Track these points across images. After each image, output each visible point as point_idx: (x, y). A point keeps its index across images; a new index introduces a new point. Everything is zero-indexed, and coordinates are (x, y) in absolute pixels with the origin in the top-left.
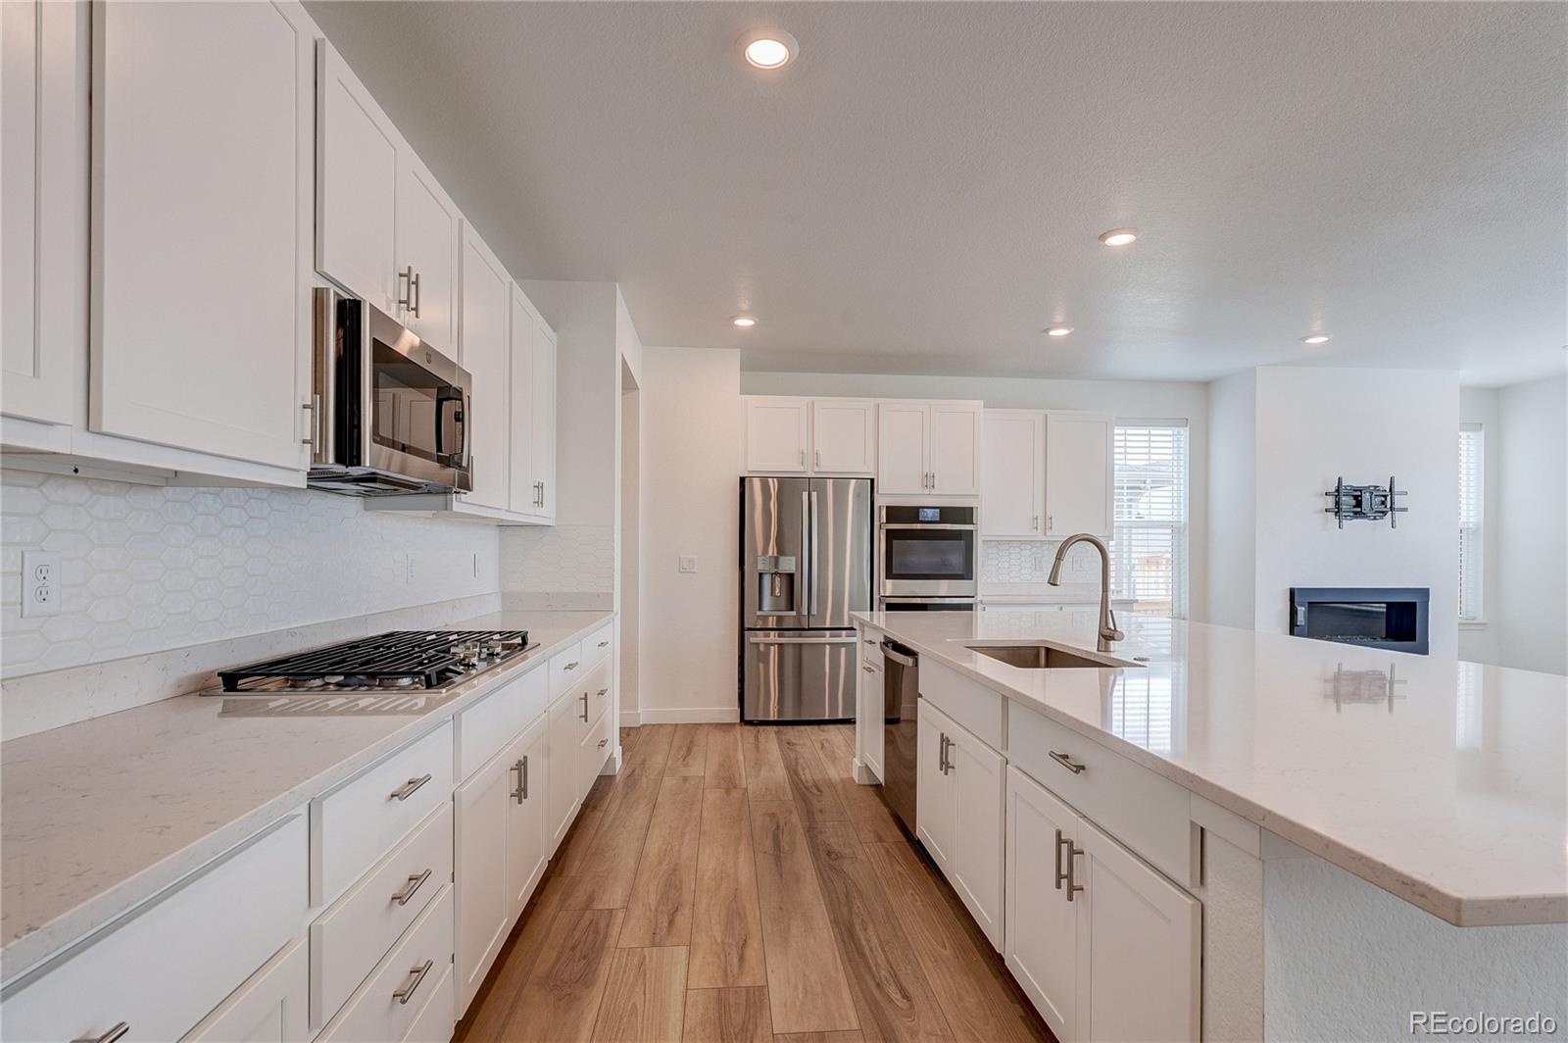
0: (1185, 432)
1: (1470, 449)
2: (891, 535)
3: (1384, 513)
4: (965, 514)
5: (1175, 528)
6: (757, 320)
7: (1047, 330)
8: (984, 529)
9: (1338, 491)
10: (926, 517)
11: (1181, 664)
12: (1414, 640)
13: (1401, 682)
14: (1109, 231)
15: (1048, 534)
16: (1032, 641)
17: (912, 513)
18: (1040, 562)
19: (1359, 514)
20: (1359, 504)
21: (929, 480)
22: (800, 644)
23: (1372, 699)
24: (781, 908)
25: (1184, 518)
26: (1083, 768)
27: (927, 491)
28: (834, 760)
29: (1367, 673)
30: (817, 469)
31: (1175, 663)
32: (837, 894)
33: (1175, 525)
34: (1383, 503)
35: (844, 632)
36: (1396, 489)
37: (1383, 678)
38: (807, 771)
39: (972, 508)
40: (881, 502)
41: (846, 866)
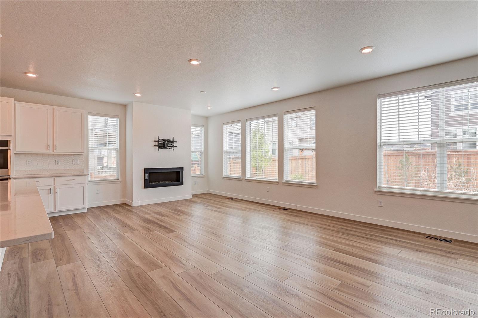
3: (171, 147)
4: (5, 143)
7: (25, 73)
8: (13, 149)
9: (158, 140)
12: (179, 181)
19: (164, 147)
20: (164, 144)
33: (117, 149)
34: (171, 144)
36: (174, 141)
39: (8, 141)
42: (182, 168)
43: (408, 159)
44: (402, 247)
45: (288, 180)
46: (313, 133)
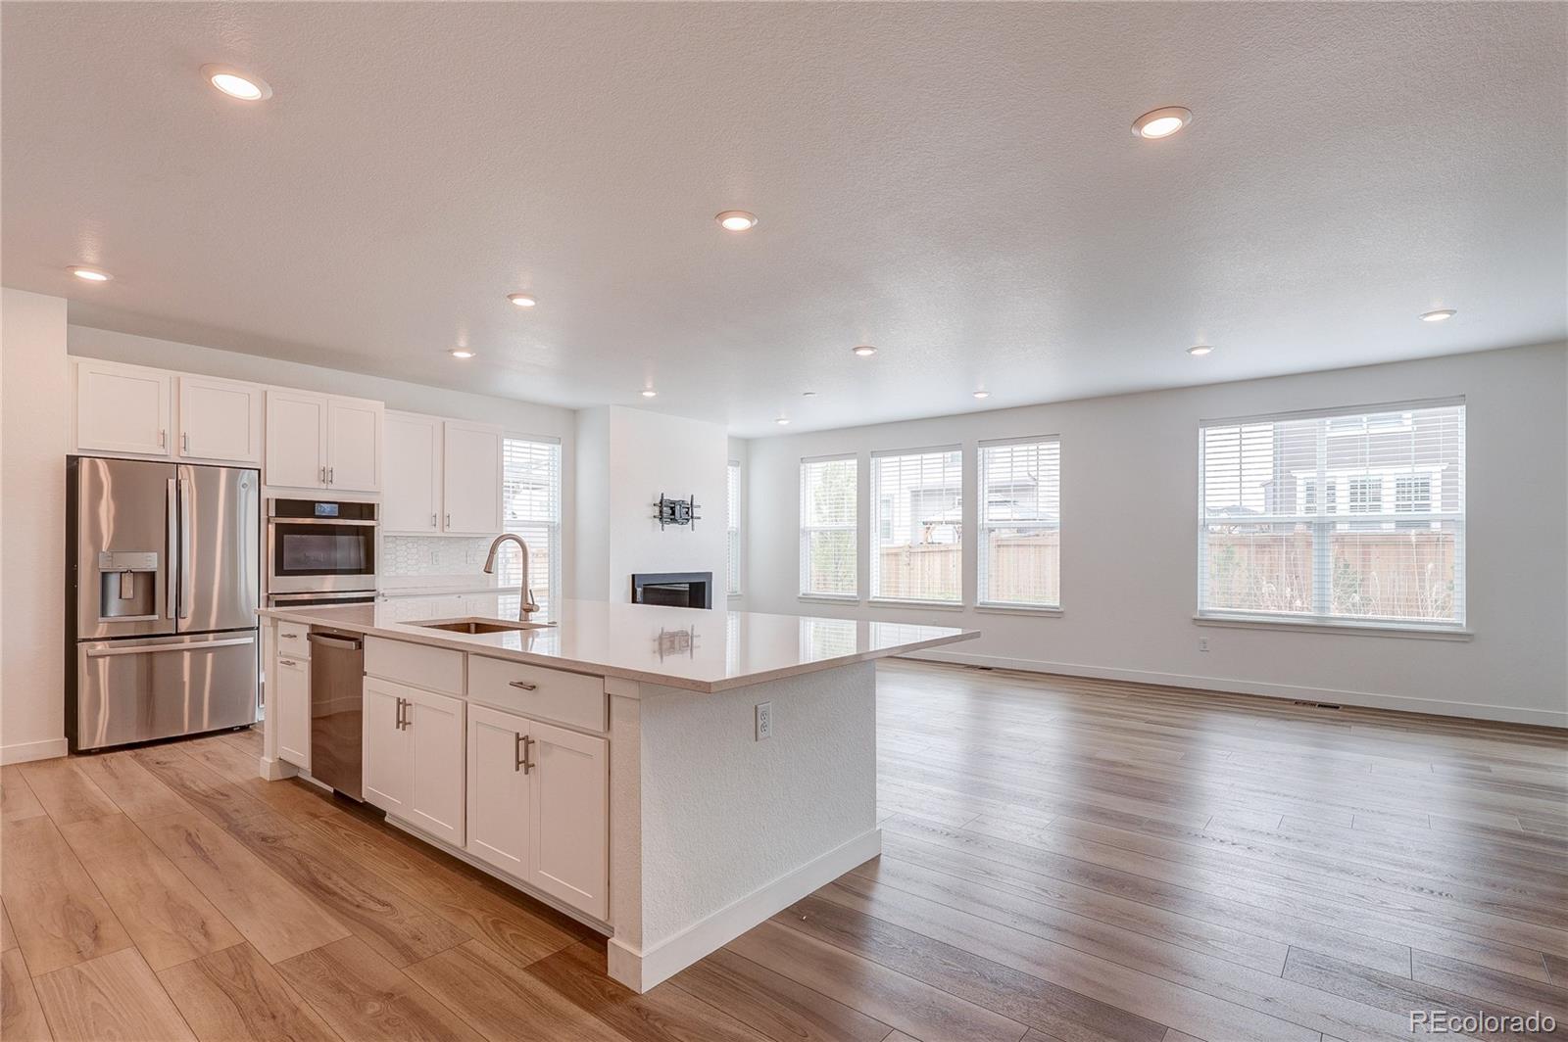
0: (558, 448)
1: (733, 475)
2: (281, 530)
3: (688, 520)
4: (367, 510)
5: (551, 527)
6: (112, 277)
7: (451, 351)
8: (384, 526)
9: (661, 503)
10: (324, 512)
11: (556, 638)
13: (696, 636)
14: (515, 295)
15: (446, 530)
16: (465, 619)
17: (307, 507)
18: (436, 556)
19: (674, 520)
20: (673, 513)
21: (326, 476)
22: (151, 653)
23: (681, 650)
24: (231, 890)
25: (558, 519)
26: (534, 687)
27: (324, 486)
28: (230, 767)
29: (678, 633)
30: (184, 454)
31: (551, 639)
32: (288, 864)
33: (552, 525)
34: (687, 513)
35: (211, 636)
36: (694, 504)
37: (687, 635)
38: (199, 782)
39: (373, 505)
40: (271, 494)
41: (288, 843)
42: (710, 575)
43: (1232, 553)
44: (1258, 715)
45: (987, 601)
46: (956, 474)
